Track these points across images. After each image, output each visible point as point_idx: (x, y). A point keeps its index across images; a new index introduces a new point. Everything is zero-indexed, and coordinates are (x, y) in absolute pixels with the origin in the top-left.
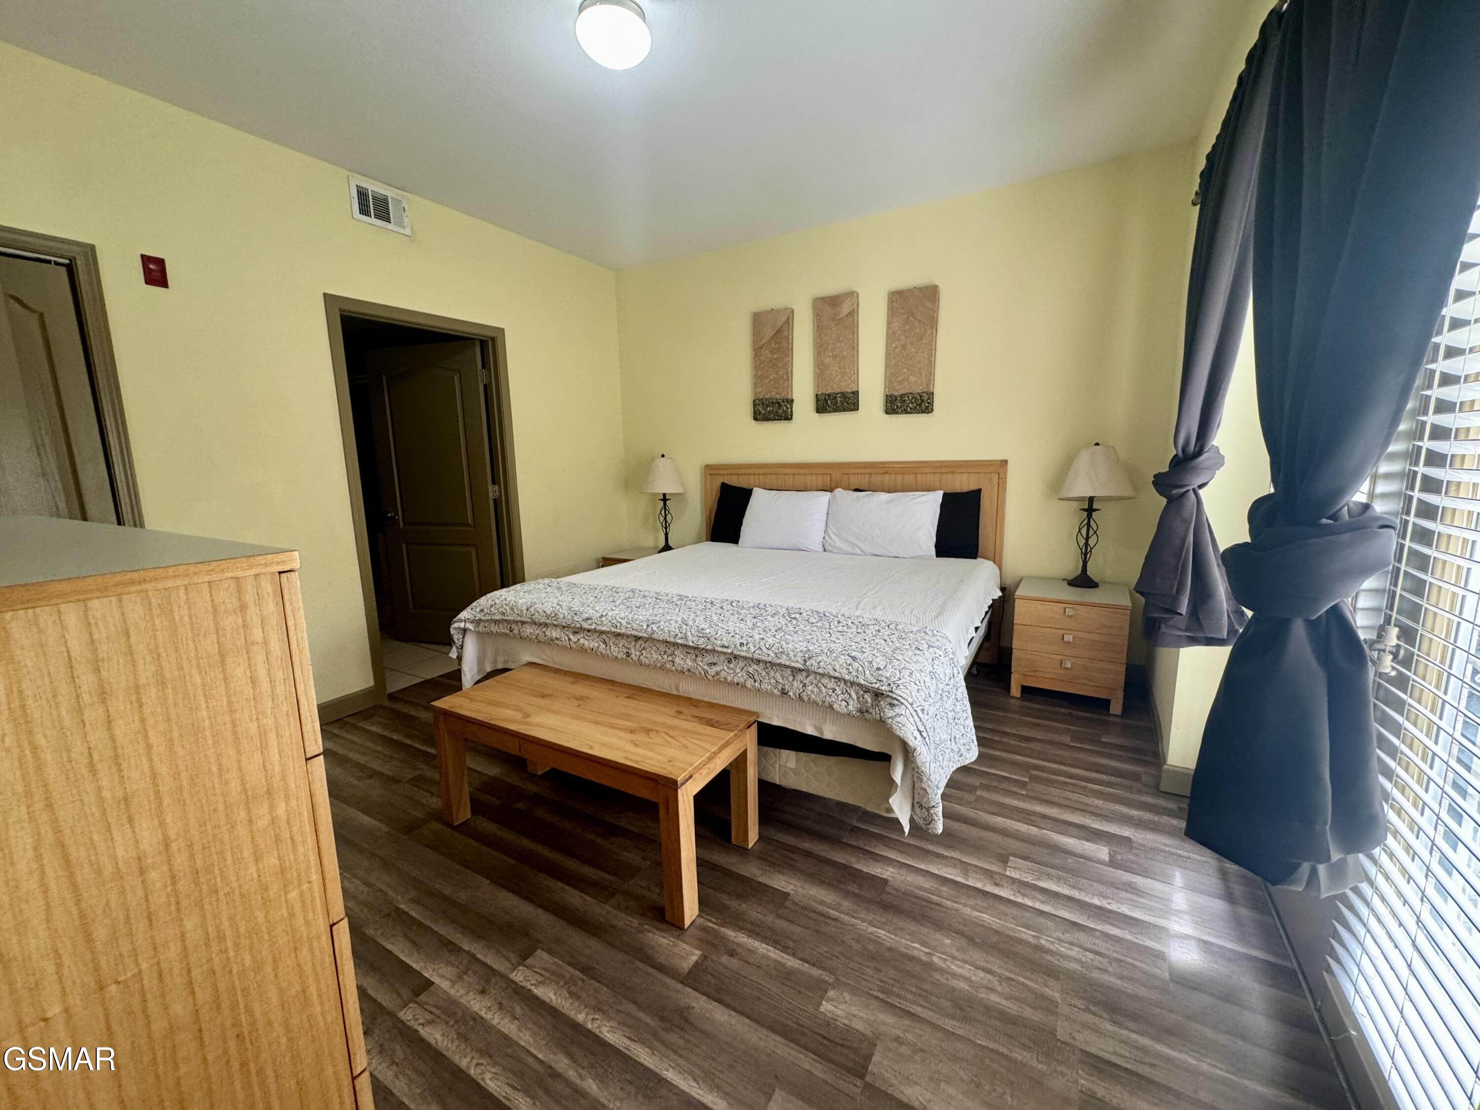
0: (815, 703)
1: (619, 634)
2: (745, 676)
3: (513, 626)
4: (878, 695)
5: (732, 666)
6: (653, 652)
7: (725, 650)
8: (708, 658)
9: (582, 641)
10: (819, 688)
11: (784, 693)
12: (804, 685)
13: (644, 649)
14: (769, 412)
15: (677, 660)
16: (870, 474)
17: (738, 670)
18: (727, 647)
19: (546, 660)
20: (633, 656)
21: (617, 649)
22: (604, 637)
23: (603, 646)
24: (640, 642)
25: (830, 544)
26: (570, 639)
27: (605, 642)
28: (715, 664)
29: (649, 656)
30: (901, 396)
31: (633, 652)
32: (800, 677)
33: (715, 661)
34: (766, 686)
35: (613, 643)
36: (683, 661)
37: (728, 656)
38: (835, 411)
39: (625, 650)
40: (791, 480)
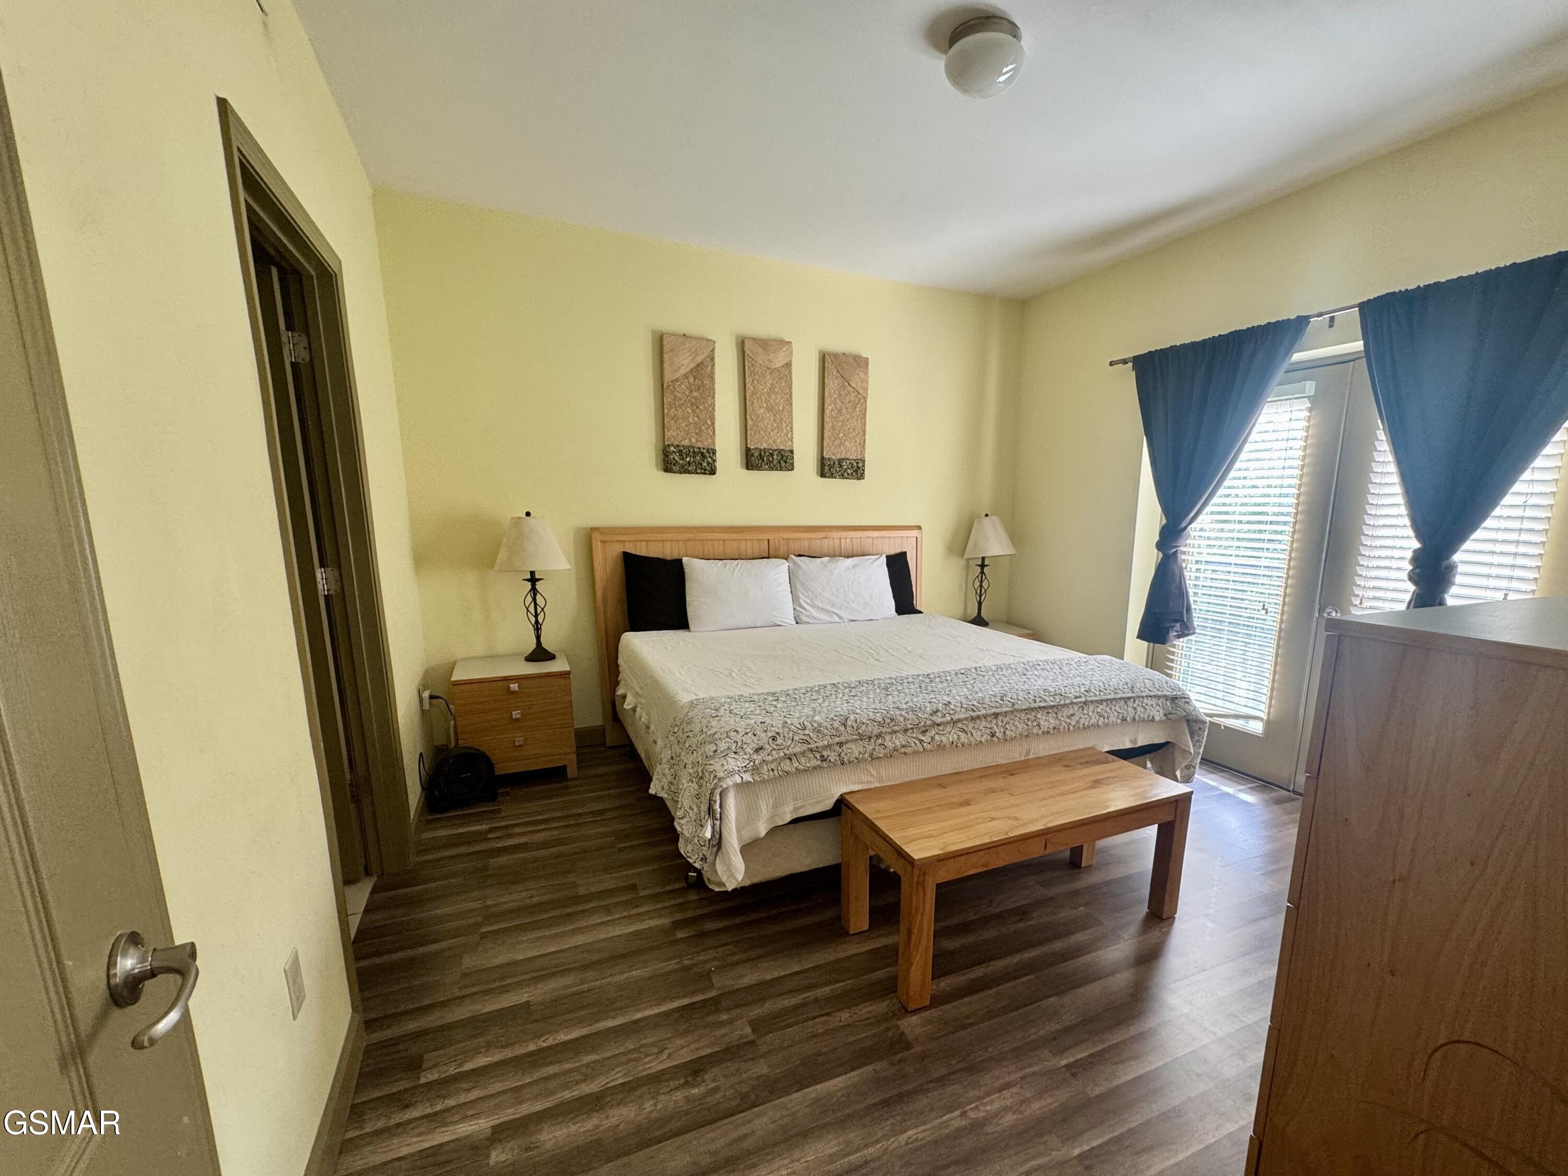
0: (1144, 720)
1: (978, 717)
2: (1097, 717)
3: (825, 753)
4: (1174, 699)
5: (1085, 712)
6: (1017, 723)
7: (1079, 700)
8: (1066, 712)
9: (937, 737)
10: (1145, 708)
11: (1124, 720)
12: (1135, 709)
13: (1008, 723)
14: (689, 463)
15: (1042, 722)
16: (810, 539)
17: (1091, 714)
18: (1080, 697)
19: (868, 782)
20: (997, 734)
21: (979, 733)
22: (960, 725)
23: (963, 735)
24: (1000, 718)
25: (806, 616)
26: (921, 741)
27: (963, 731)
28: (1073, 715)
29: (1013, 728)
30: (840, 461)
31: (997, 730)
32: (1130, 703)
33: (1072, 713)
34: (1112, 719)
35: (974, 728)
36: (1046, 721)
37: (1080, 705)
38: (771, 469)
39: (988, 731)
40: (721, 547)
